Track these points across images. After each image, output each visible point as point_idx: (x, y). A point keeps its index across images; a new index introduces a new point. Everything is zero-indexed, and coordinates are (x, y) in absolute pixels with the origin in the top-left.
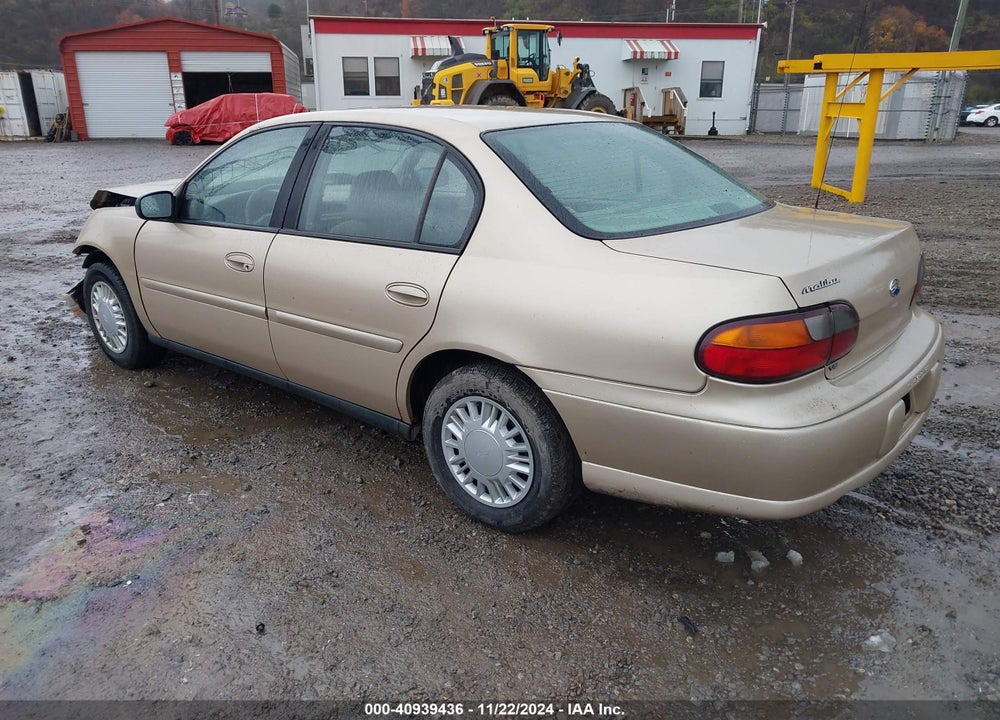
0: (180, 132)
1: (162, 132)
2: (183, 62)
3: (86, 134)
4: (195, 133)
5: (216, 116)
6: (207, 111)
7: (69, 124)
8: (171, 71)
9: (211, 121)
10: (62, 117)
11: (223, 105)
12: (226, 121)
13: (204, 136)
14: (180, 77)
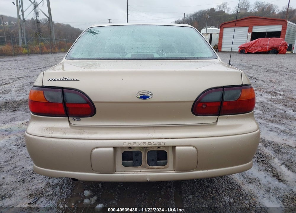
0: (242, 50)
1: (237, 50)
2: (253, 29)
3: (221, 50)
4: (246, 50)
5: (254, 45)
6: (252, 44)
7: (217, 47)
8: (248, 32)
9: (252, 46)
10: (216, 45)
11: (258, 41)
12: (257, 46)
13: (249, 51)
14: (251, 34)
